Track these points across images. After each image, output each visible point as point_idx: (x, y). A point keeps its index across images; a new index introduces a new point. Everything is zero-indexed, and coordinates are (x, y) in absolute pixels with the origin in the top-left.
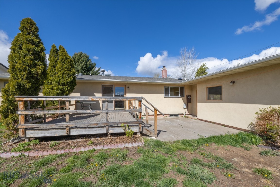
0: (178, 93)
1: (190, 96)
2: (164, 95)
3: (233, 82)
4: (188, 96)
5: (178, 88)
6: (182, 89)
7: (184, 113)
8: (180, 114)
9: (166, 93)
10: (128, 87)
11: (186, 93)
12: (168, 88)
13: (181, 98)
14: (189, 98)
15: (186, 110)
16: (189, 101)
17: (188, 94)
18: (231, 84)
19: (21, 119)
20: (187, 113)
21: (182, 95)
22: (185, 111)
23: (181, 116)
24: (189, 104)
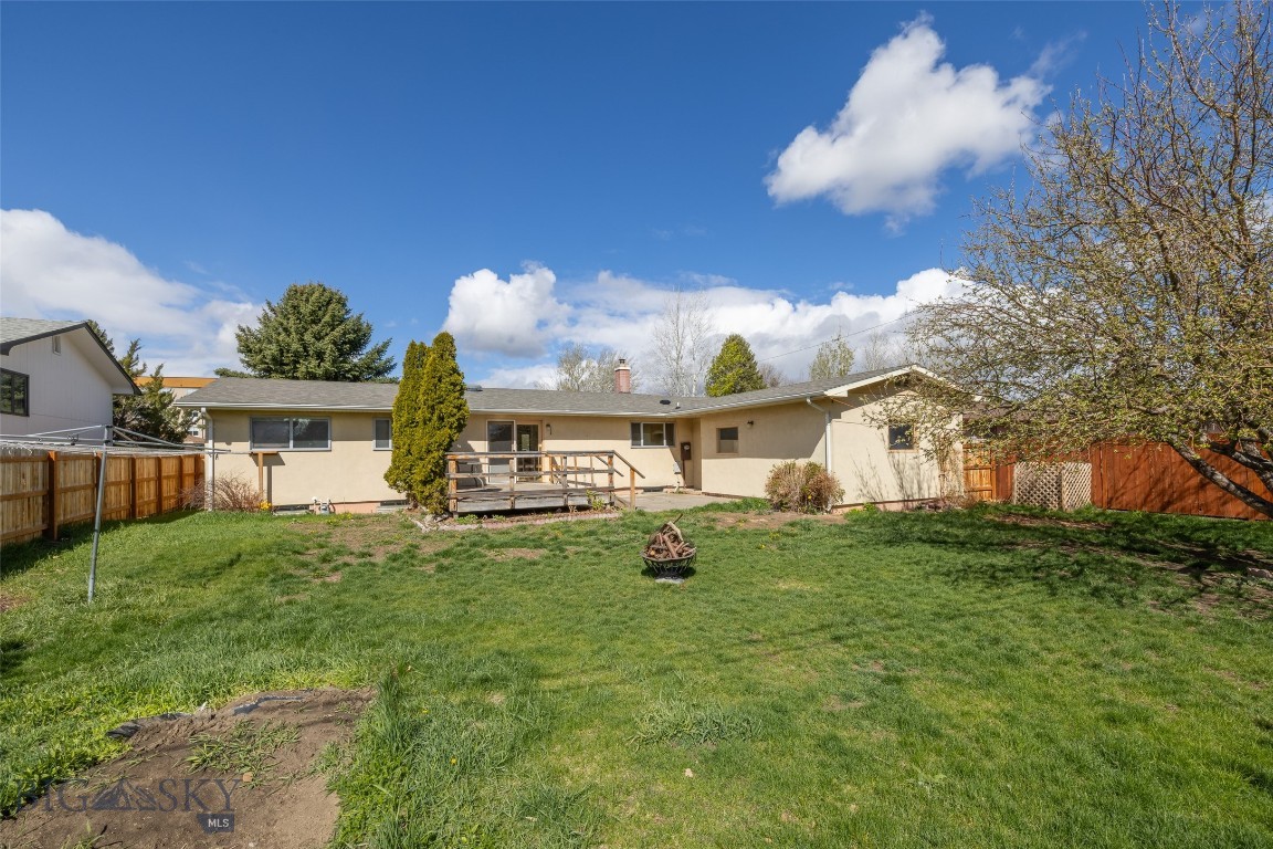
0: (661, 436)
1: (689, 444)
2: (630, 442)
3: (752, 423)
4: (683, 445)
5: (662, 425)
6: (670, 426)
7: (676, 485)
8: (666, 487)
9: (635, 439)
10: (548, 425)
11: (680, 437)
12: (639, 425)
13: (668, 450)
14: (686, 448)
15: (680, 476)
16: (687, 456)
17: (684, 440)
18: (749, 426)
19: (452, 484)
20: (682, 484)
21: (671, 443)
22: (677, 481)
23: (669, 490)
24: (687, 463)
